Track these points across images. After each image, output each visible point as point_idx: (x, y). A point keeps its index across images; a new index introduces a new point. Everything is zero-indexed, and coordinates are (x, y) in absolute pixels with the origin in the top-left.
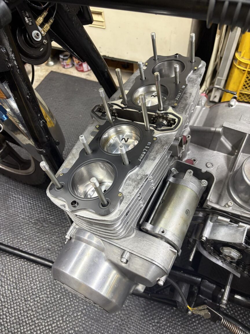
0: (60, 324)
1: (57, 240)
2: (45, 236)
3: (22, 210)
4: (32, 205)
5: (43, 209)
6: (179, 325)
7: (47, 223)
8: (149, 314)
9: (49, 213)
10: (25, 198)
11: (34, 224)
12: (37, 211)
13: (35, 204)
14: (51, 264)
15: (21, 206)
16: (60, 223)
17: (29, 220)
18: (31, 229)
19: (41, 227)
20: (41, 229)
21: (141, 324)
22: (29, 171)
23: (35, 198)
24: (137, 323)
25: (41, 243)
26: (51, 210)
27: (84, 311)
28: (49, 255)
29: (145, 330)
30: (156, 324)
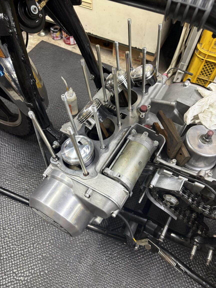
0: (31, 250)
1: (35, 183)
2: (25, 179)
3: (7, 155)
4: (16, 152)
5: (25, 157)
6: (127, 258)
7: (27, 168)
8: (104, 247)
9: (30, 161)
10: (10, 146)
11: (16, 168)
12: (20, 157)
13: (18, 151)
14: (27, 202)
15: (6, 152)
16: (38, 169)
17: (12, 165)
18: (13, 172)
19: (22, 171)
20: (21, 172)
21: (97, 255)
22: (16, 124)
23: (19, 147)
24: (94, 254)
25: (21, 184)
26: (32, 158)
27: (52, 241)
28: (27, 195)
29: (99, 259)
30: (109, 255)
